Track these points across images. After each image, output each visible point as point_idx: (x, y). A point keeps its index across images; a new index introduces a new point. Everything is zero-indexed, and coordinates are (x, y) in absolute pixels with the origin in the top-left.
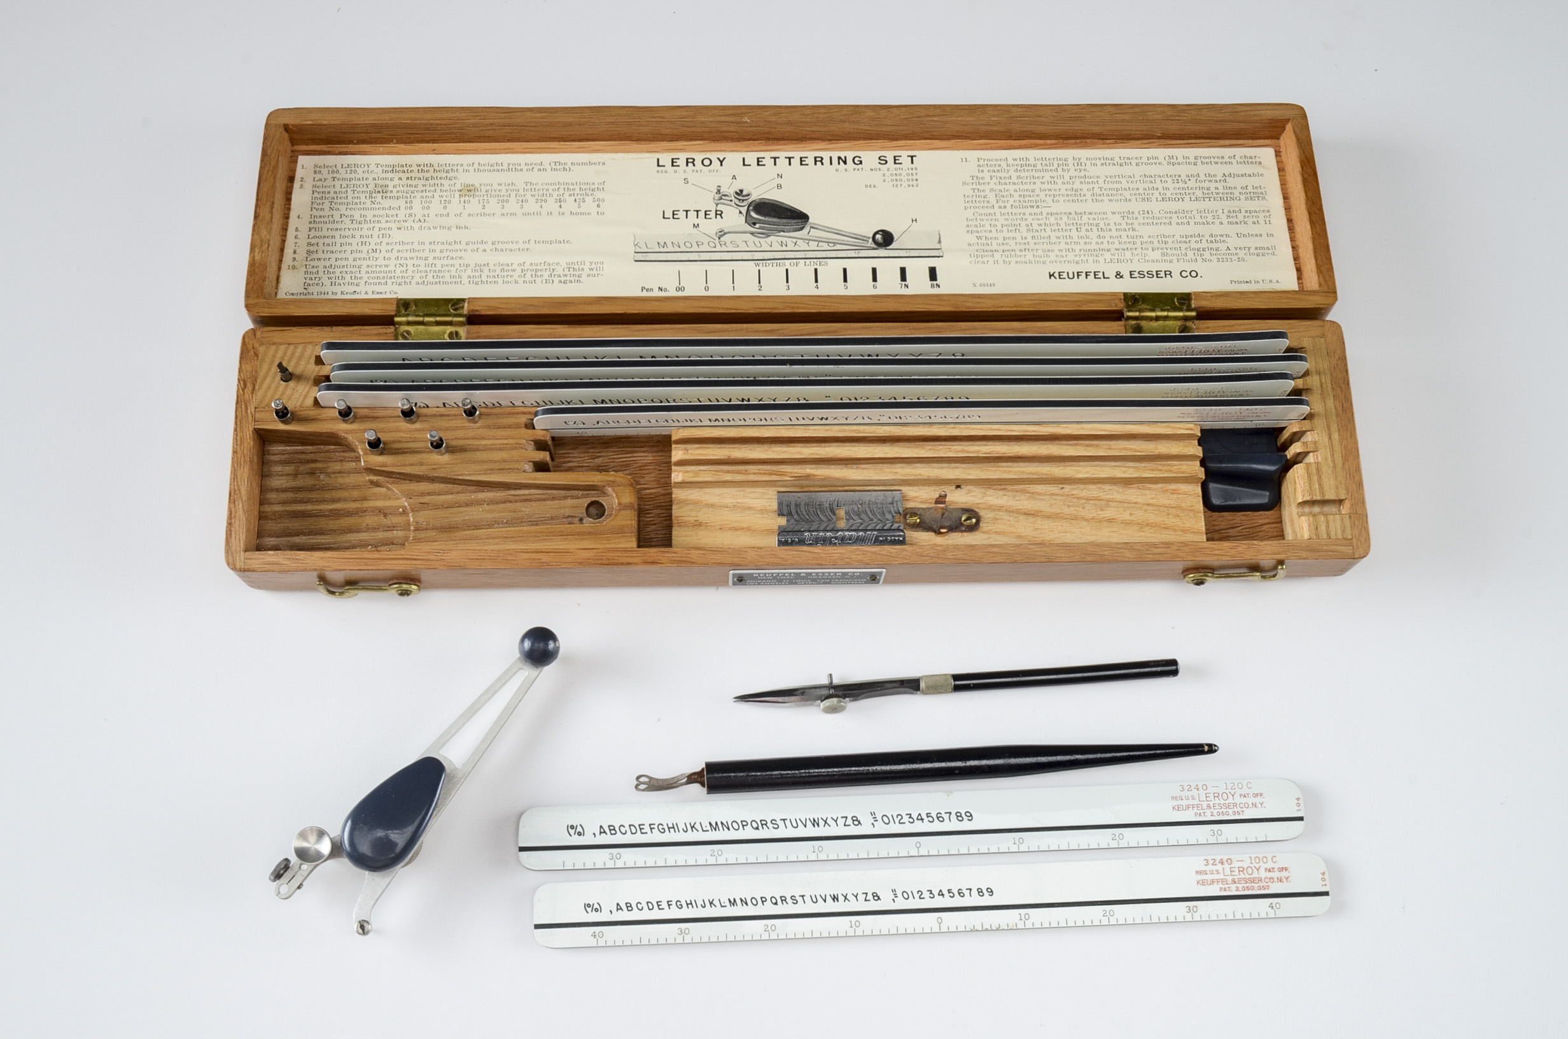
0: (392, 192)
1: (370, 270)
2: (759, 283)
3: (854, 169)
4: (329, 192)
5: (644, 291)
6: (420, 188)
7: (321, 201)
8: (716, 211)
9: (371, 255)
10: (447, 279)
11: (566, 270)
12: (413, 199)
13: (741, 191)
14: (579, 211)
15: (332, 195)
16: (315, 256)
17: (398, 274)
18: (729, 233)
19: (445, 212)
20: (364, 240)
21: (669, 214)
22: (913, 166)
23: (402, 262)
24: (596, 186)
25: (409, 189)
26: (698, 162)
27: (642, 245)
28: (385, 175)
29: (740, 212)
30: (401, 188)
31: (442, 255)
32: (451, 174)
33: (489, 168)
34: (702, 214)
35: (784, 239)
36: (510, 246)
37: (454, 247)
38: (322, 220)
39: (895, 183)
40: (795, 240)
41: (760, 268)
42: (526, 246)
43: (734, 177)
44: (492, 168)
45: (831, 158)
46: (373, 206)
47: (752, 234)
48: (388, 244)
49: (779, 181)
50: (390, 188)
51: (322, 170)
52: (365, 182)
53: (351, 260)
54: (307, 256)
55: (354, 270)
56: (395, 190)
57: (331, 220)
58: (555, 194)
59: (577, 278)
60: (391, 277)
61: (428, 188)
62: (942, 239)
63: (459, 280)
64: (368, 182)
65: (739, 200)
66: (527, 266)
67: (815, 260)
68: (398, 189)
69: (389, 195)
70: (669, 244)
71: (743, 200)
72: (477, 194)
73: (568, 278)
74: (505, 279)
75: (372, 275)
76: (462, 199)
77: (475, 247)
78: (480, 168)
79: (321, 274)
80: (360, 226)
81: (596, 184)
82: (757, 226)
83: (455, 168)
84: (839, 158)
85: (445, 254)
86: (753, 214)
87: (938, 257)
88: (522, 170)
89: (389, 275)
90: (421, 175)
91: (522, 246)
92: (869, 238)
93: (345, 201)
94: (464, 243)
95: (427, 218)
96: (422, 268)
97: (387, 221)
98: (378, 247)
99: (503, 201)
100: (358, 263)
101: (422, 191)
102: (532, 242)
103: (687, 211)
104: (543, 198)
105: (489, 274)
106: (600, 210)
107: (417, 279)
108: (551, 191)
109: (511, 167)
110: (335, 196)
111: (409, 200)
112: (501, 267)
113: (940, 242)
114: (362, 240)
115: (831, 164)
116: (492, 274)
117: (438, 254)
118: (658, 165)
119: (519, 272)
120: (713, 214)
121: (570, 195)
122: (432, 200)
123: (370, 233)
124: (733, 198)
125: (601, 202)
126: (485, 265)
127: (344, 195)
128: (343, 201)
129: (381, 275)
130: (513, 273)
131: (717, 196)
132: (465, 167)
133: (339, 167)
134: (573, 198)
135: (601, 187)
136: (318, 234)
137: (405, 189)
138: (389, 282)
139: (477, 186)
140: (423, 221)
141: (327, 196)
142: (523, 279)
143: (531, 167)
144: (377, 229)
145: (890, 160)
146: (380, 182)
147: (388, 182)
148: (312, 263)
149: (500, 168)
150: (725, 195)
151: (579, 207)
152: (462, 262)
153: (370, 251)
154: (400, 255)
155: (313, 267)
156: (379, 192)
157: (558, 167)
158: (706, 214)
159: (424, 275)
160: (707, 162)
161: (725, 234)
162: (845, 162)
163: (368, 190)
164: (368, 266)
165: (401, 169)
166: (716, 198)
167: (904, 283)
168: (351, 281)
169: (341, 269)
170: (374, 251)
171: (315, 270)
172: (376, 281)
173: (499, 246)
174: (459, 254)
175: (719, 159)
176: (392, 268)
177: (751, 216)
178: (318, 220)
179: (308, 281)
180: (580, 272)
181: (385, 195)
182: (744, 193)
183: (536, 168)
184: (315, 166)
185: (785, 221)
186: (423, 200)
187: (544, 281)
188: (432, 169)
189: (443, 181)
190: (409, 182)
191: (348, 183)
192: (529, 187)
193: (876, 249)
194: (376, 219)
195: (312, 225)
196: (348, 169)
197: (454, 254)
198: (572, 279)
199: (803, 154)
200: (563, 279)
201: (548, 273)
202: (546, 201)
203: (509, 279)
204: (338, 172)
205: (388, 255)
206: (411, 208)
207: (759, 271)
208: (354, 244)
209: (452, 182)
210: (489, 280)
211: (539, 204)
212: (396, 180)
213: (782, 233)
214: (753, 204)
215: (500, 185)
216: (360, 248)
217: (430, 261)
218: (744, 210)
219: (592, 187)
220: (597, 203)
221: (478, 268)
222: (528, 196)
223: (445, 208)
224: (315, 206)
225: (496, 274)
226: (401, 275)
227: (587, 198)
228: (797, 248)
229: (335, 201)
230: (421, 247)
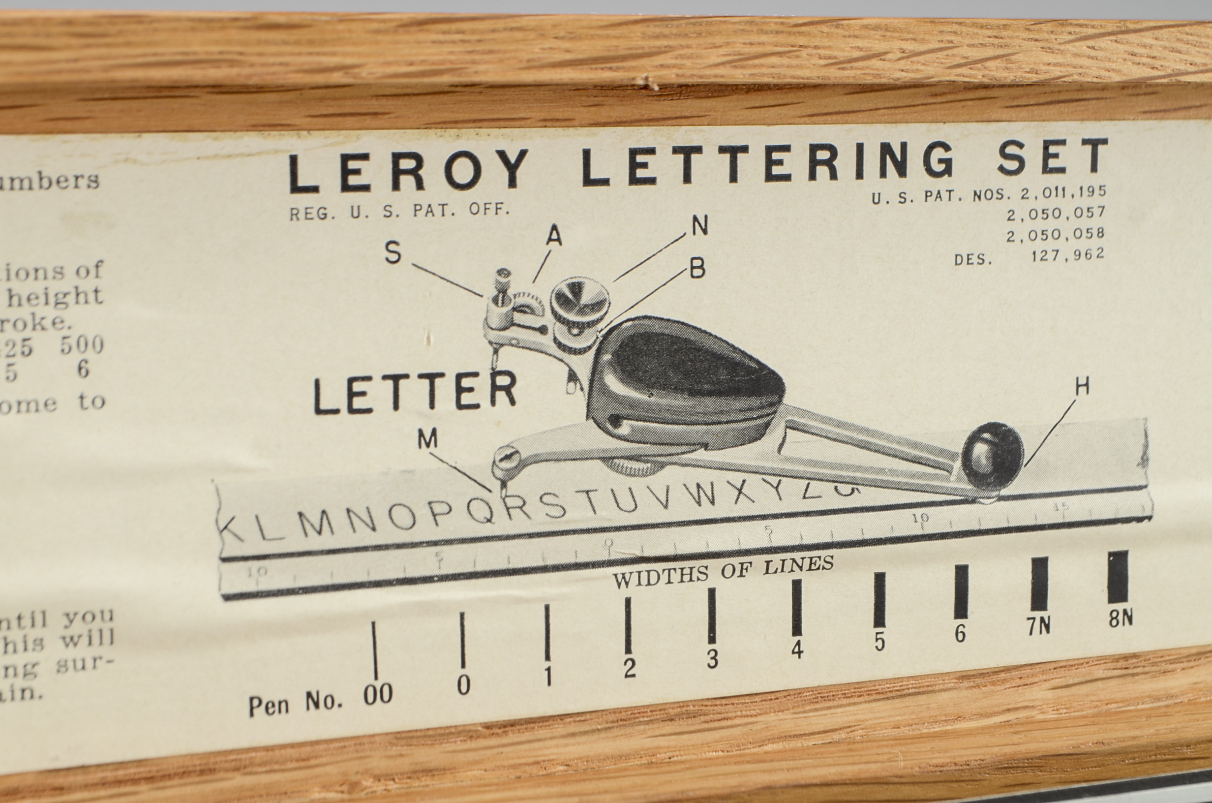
2: (628, 650)
3: (928, 194)
5: (260, 712)
8: (495, 374)
13: (576, 288)
14: (13, 393)
18: (537, 459)
21: (334, 396)
22: (1095, 180)
24: (66, 285)
26: (432, 172)
27: (244, 526)
29: (572, 377)
34: (446, 388)
35: (705, 477)
39: (1039, 245)
40: (737, 478)
41: (632, 591)
43: (554, 235)
45: (860, 148)
47: (608, 459)
49: (697, 245)
59: (20, 683)
62: (1151, 453)
65: (570, 324)
67: (797, 555)
70: (338, 518)
71: (582, 327)
81: (70, 271)
82: (625, 428)
84: (886, 149)
86: (612, 382)
87: (1140, 520)
92: (953, 456)
103: (396, 379)
106: (90, 387)
113: (1144, 461)
115: (860, 175)
118: (296, 189)
120: (482, 385)
124: (548, 320)
125: (90, 355)
131: (498, 314)
135: (88, 285)
145: (1033, 155)
150: (521, 309)
151: (12, 378)
158: (460, 390)
160: (463, 171)
161: (523, 465)
162: (902, 169)
166: (495, 322)
167: (1038, 614)
175: (502, 154)
177: (605, 391)
182: (587, 298)
185: (710, 403)
193: (973, 501)
199: (777, 135)
207: (628, 602)
213: (701, 455)
214: (613, 344)
218: (583, 365)
219: (56, 287)
220: (75, 357)
227: (38, 339)
228: (744, 508)
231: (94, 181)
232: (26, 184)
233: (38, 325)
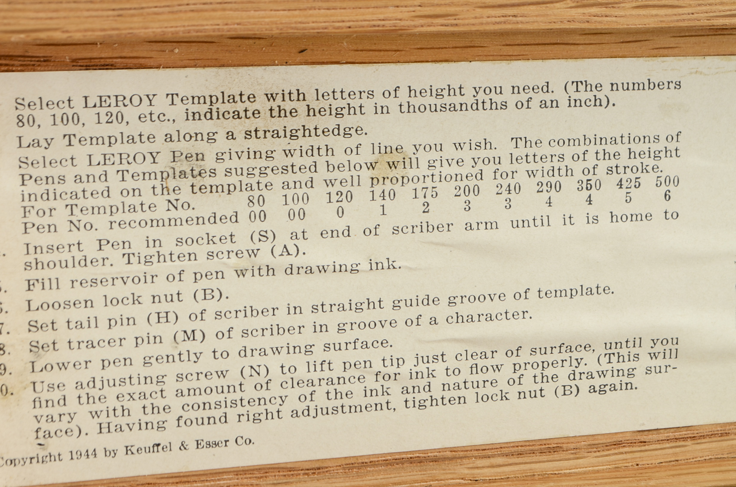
0: (213, 172)
1: (184, 385)
4: (62, 179)
6: (280, 160)
7: (45, 205)
9: (184, 347)
10: (358, 399)
11: (604, 360)
12: (264, 192)
14: (629, 209)
15: (70, 186)
16: (51, 357)
17: (250, 393)
19: (340, 225)
20: (163, 307)
23: (256, 361)
24: (660, 146)
25: (252, 163)
28: (193, 127)
30: (235, 163)
31: (343, 338)
32: (348, 121)
33: (432, 100)
36: (486, 307)
37: (368, 316)
38: (55, 256)
42: (521, 305)
44: (439, 102)
46: (173, 214)
48: (218, 315)
50: (209, 163)
51: (37, 113)
52: (146, 148)
53: (138, 361)
54: (31, 357)
55: (148, 389)
56: (220, 168)
57: (79, 256)
58: (578, 167)
59: (625, 380)
60: (234, 403)
61: (298, 160)
63: (382, 400)
64: (154, 148)
66: (525, 357)
68: (228, 164)
69: (208, 181)
72: (411, 173)
73: (608, 380)
74: (482, 391)
75: (191, 400)
76: (378, 189)
77: (412, 313)
78: (413, 101)
79: (72, 405)
80: (150, 269)
81: (663, 138)
83: (355, 103)
85: (349, 336)
88: (504, 105)
89: (231, 397)
90: (277, 124)
91: (511, 305)
93: (106, 202)
94: (387, 304)
95: (300, 243)
96: (302, 373)
97: (210, 255)
98: (197, 325)
99: (467, 191)
100: (155, 370)
101: (285, 169)
102: (533, 294)
104: (553, 180)
105: (447, 380)
106: (671, 206)
107: (293, 403)
108: (568, 161)
109: (481, 96)
110: (79, 188)
111: (256, 194)
112: (471, 362)
114: (157, 307)
116: (452, 380)
117: (333, 336)
119: (507, 372)
121: (610, 170)
122: (310, 191)
123: (173, 288)
125: (671, 187)
126: (435, 358)
127: (100, 186)
128: (101, 201)
129: (213, 398)
130: (496, 375)
132: (381, 101)
133: (78, 103)
134: (615, 178)
135: (672, 146)
136: (51, 296)
137: (245, 163)
138: (232, 414)
139: (409, 150)
140: (292, 250)
141: (60, 188)
142: (517, 388)
143: (523, 97)
144: (188, 277)
146: (183, 146)
147: (201, 146)
148: (50, 377)
149: (457, 100)
151: (629, 200)
152: (386, 352)
153: (181, 336)
154: (251, 343)
155: (51, 387)
156: (183, 174)
157: (583, 96)
159: (307, 391)
163: (157, 168)
164: (180, 377)
165: (230, 107)
168: (145, 419)
169: (117, 390)
170: (190, 336)
171: (56, 395)
172: (201, 414)
173: (465, 309)
174: (379, 334)
176: (233, 378)
178: (45, 258)
179: (44, 426)
180: (632, 364)
181: (198, 182)
183: (537, 98)
184: (19, 103)
186: (290, 193)
187: (560, 391)
188: (301, 107)
189: (331, 141)
190: (254, 144)
191: (106, 149)
192: (521, 151)
194: (185, 249)
195: (33, 274)
196: (103, 111)
197: (367, 335)
198: (616, 381)
200: (597, 382)
201: (567, 370)
202: (559, 187)
203: (489, 390)
204: (76, 119)
205: (222, 345)
206: (263, 216)
208: (141, 320)
209: (352, 142)
210: (447, 395)
211: (545, 196)
212: (221, 137)
215: (458, 146)
216: (156, 329)
217: (319, 355)
219: (655, 147)
220: (663, 188)
221: (422, 367)
222: (521, 178)
223: (340, 212)
224: (32, 218)
225: (460, 379)
226: (256, 395)
227: (645, 178)
229: (81, 202)
230: (295, 320)
231: (679, 85)
232: (641, 87)
233: (645, 170)
